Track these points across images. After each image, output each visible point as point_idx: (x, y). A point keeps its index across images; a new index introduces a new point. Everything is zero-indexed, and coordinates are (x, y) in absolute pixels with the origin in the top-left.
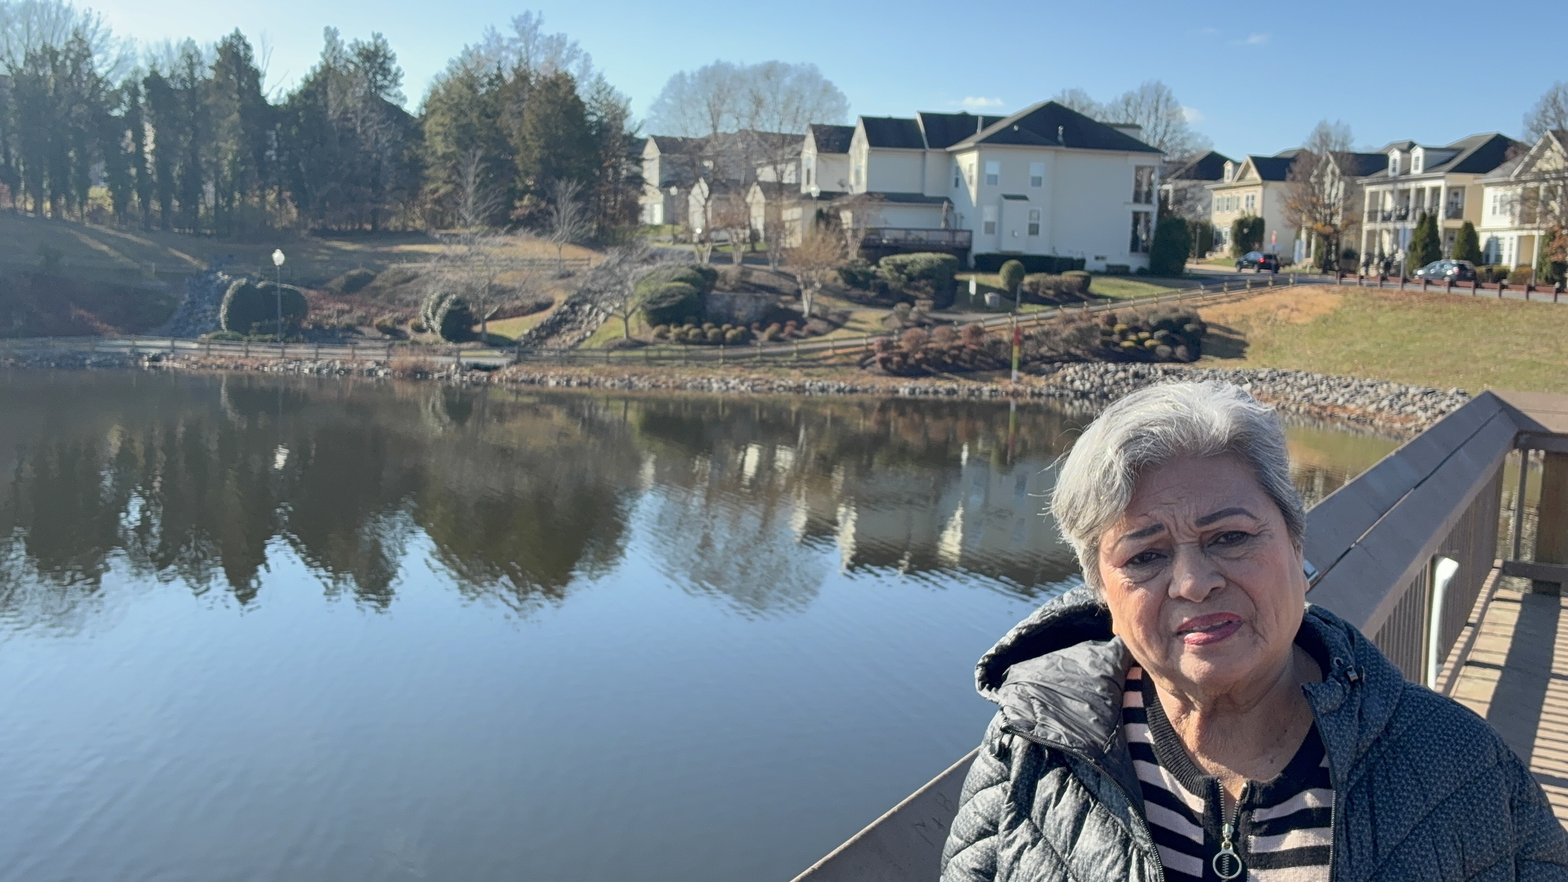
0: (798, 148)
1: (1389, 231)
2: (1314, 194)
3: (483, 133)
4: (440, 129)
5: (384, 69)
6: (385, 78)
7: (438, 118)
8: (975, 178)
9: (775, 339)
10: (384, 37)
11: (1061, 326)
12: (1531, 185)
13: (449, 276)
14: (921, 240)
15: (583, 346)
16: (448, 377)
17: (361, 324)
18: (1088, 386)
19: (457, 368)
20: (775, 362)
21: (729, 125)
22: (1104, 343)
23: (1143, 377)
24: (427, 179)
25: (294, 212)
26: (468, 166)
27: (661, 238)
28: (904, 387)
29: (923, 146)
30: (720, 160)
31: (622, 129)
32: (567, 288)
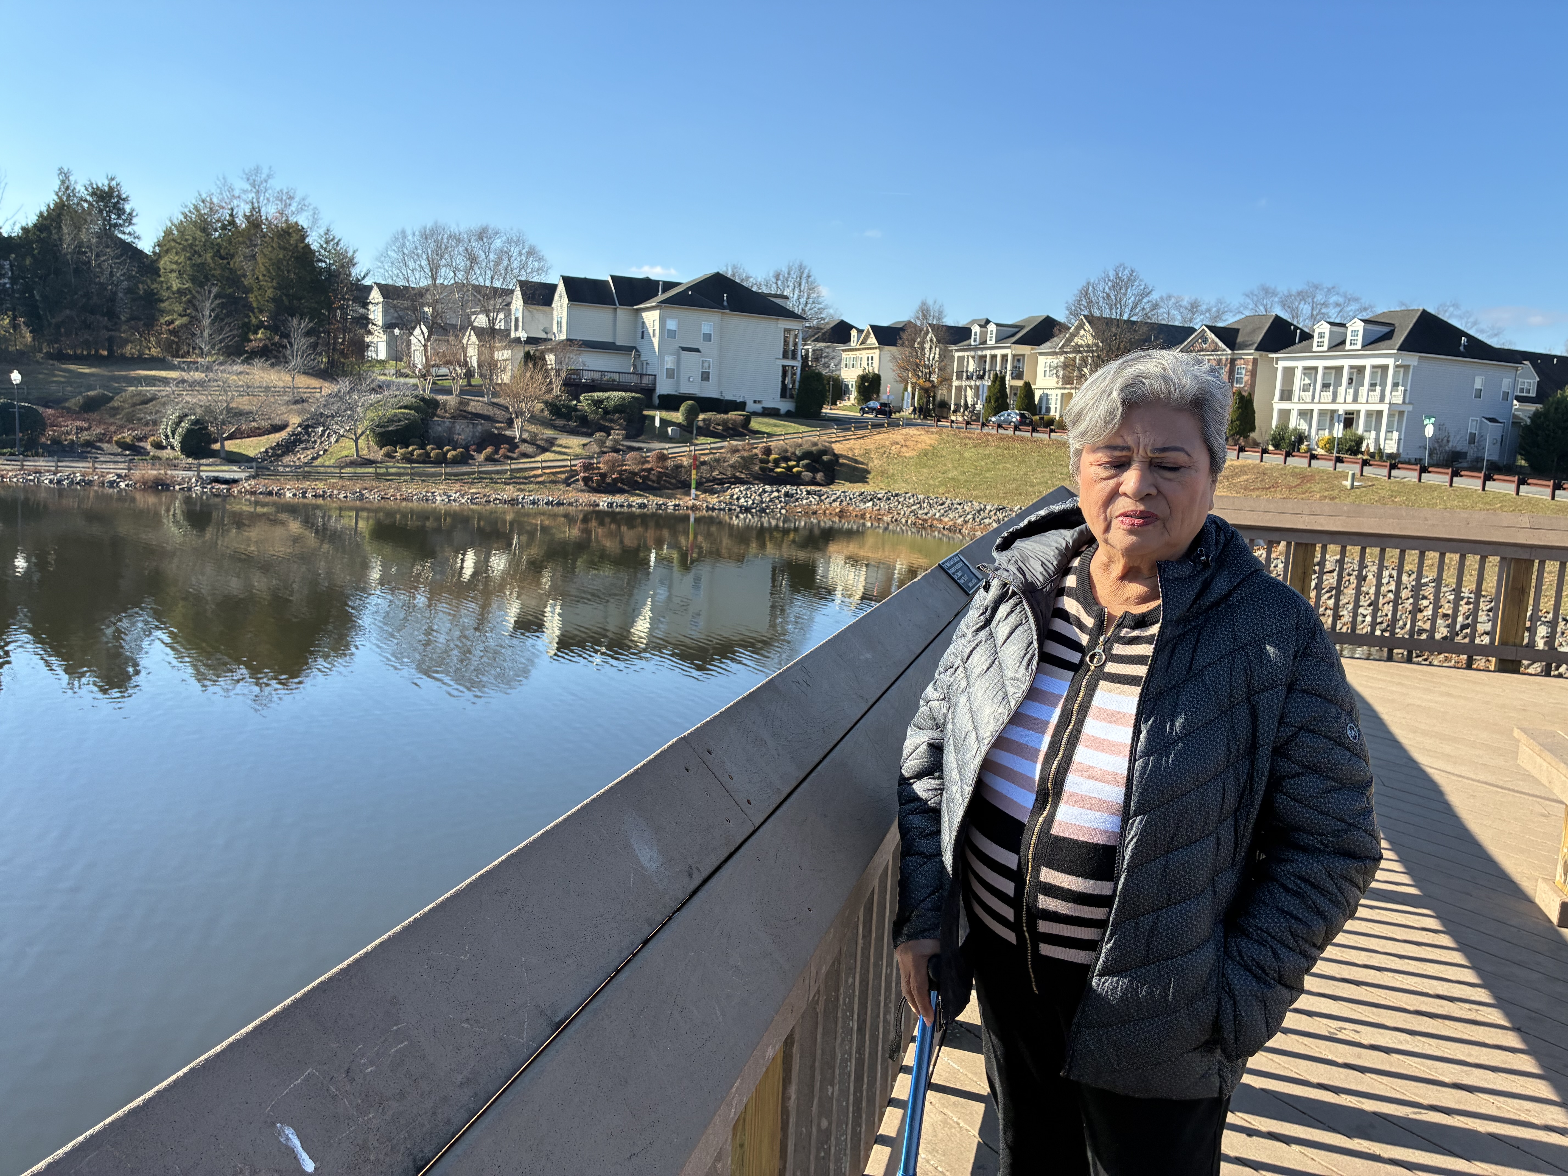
0: (508, 299)
1: (971, 387)
2: (917, 357)
3: (217, 272)
4: (174, 267)
5: (119, 209)
6: (119, 217)
7: (172, 256)
8: (657, 332)
9: (490, 459)
10: (118, 180)
11: (729, 455)
12: (1071, 355)
13: (189, 399)
14: (614, 381)
15: (316, 463)
16: (190, 489)
17: (101, 441)
18: (750, 502)
19: (197, 481)
20: (491, 479)
21: (446, 277)
22: (761, 468)
23: (792, 496)
24: (162, 312)
25: (29, 337)
26: (203, 301)
27: (387, 372)
28: (603, 501)
29: (615, 305)
30: (439, 306)
31: (350, 275)
32: (299, 413)
